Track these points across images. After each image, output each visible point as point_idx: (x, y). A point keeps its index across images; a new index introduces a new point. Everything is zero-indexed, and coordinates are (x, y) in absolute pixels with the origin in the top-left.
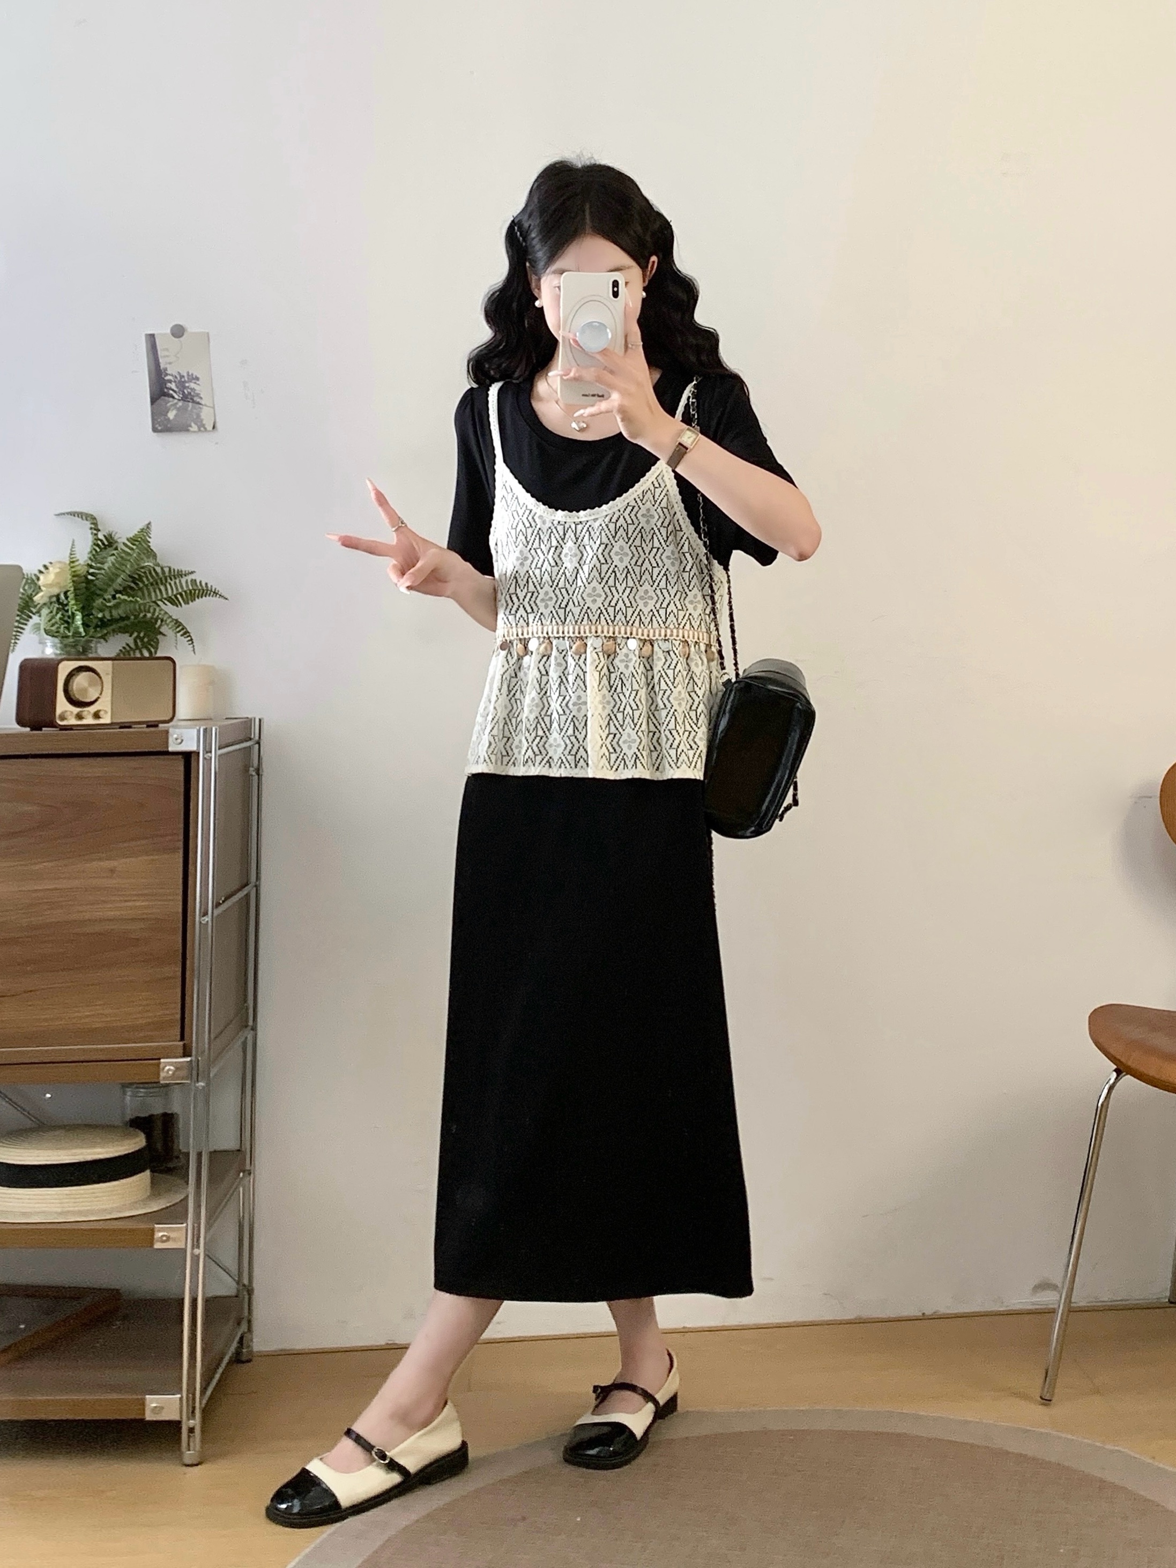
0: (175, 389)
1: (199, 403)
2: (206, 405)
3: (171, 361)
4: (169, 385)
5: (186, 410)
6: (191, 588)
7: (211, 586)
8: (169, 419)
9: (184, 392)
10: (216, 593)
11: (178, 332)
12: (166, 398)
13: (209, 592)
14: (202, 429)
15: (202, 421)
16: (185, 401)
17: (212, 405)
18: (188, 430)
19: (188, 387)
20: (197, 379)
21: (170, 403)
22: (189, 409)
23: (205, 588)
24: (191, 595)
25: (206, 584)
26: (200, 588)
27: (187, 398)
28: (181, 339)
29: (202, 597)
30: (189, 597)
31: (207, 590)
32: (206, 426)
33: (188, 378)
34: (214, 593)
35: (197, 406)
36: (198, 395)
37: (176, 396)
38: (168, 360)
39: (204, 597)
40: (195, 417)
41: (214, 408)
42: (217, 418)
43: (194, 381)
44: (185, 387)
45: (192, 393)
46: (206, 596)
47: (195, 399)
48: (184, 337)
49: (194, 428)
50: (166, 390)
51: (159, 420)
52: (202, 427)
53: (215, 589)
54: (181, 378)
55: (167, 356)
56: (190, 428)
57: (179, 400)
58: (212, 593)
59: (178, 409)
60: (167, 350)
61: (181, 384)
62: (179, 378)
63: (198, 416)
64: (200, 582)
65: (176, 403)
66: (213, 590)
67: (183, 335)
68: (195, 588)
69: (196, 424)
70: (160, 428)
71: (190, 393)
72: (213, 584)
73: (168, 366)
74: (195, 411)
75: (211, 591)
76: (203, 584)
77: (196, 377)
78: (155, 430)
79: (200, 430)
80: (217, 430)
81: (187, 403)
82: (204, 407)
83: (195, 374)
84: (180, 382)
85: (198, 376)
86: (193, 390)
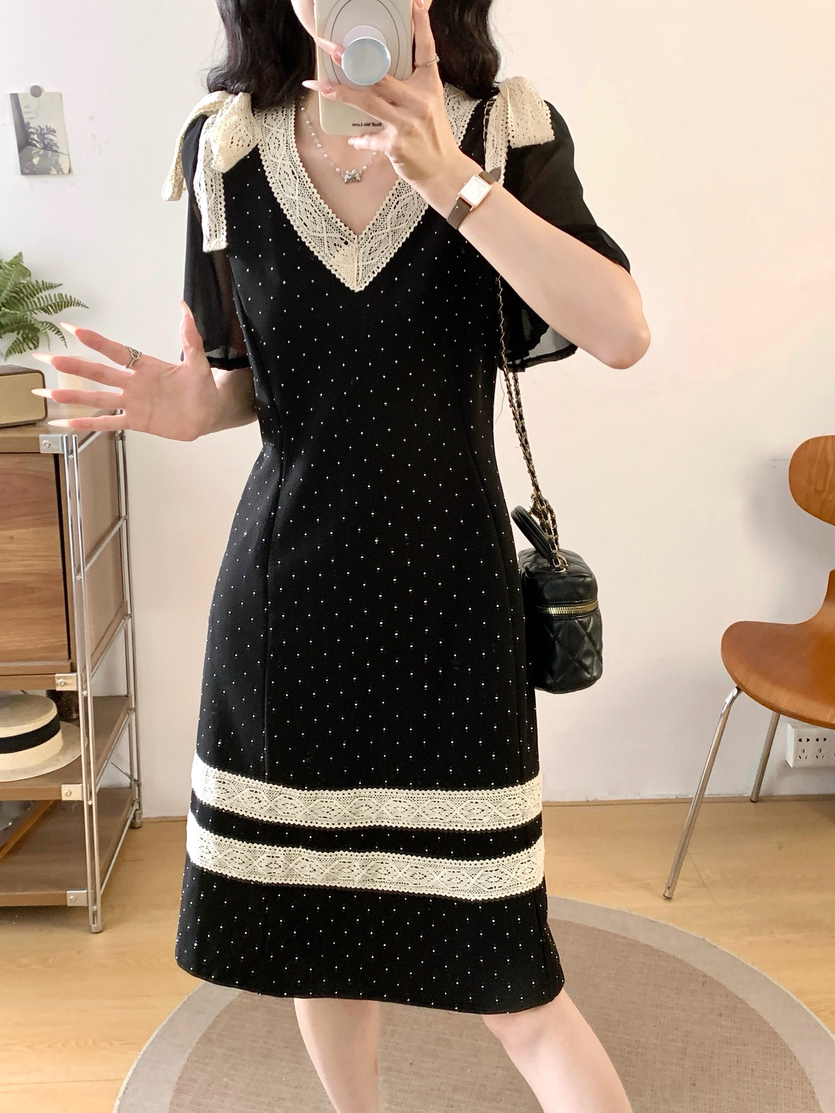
0: (37, 140)
1: (56, 151)
2: (62, 153)
3: (33, 116)
4: (32, 136)
5: (47, 156)
6: (58, 300)
7: (75, 299)
8: (33, 164)
9: (44, 143)
10: (78, 304)
11: (36, 92)
12: (31, 147)
13: (73, 303)
14: (60, 173)
15: (60, 165)
16: (45, 149)
17: (67, 153)
18: (49, 174)
19: (47, 138)
20: (54, 131)
21: (34, 152)
22: (50, 155)
23: (69, 300)
24: (59, 307)
25: (71, 297)
26: (65, 300)
27: (47, 147)
28: (40, 98)
29: (68, 306)
30: (58, 308)
31: (72, 301)
32: (64, 171)
33: (47, 131)
34: (77, 303)
35: (56, 153)
36: (55, 145)
37: (38, 146)
38: (30, 115)
39: (69, 307)
40: (54, 162)
41: (68, 155)
42: (72, 163)
43: (51, 133)
44: (45, 138)
45: (51, 143)
46: (71, 306)
47: (53, 148)
48: (42, 96)
49: (54, 171)
50: (30, 141)
51: (26, 165)
52: (60, 171)
53: (78, 300)
54: (41, 131)
55: (29, 113)
56: (51, 172)
57: (40, 148)
58: (75, 304)
59: (41, 156)
60: (28, 107)
61: (42, 136)
62: (39, 131)
63: (57, 162)
64: (66, 296)
65: (38, 152)
66: (76, 301)
67: (41, 94)
68: (62, 300)
69: (55, 168)
70: (27, 171)
71: (49, 143)
72: (77, 296)
73: (30, 121)
74: (53, 158)
75: (75, 302)
76: (68, 297)
77: (53, 129)
78: (23, 173)
79: (58, 173)
80: (72, 173)
81: (47, 151)
82: (61, 155)
83: (52, 127)
84: (41, 133)
85: (55, 129)
86: (51, 140)
